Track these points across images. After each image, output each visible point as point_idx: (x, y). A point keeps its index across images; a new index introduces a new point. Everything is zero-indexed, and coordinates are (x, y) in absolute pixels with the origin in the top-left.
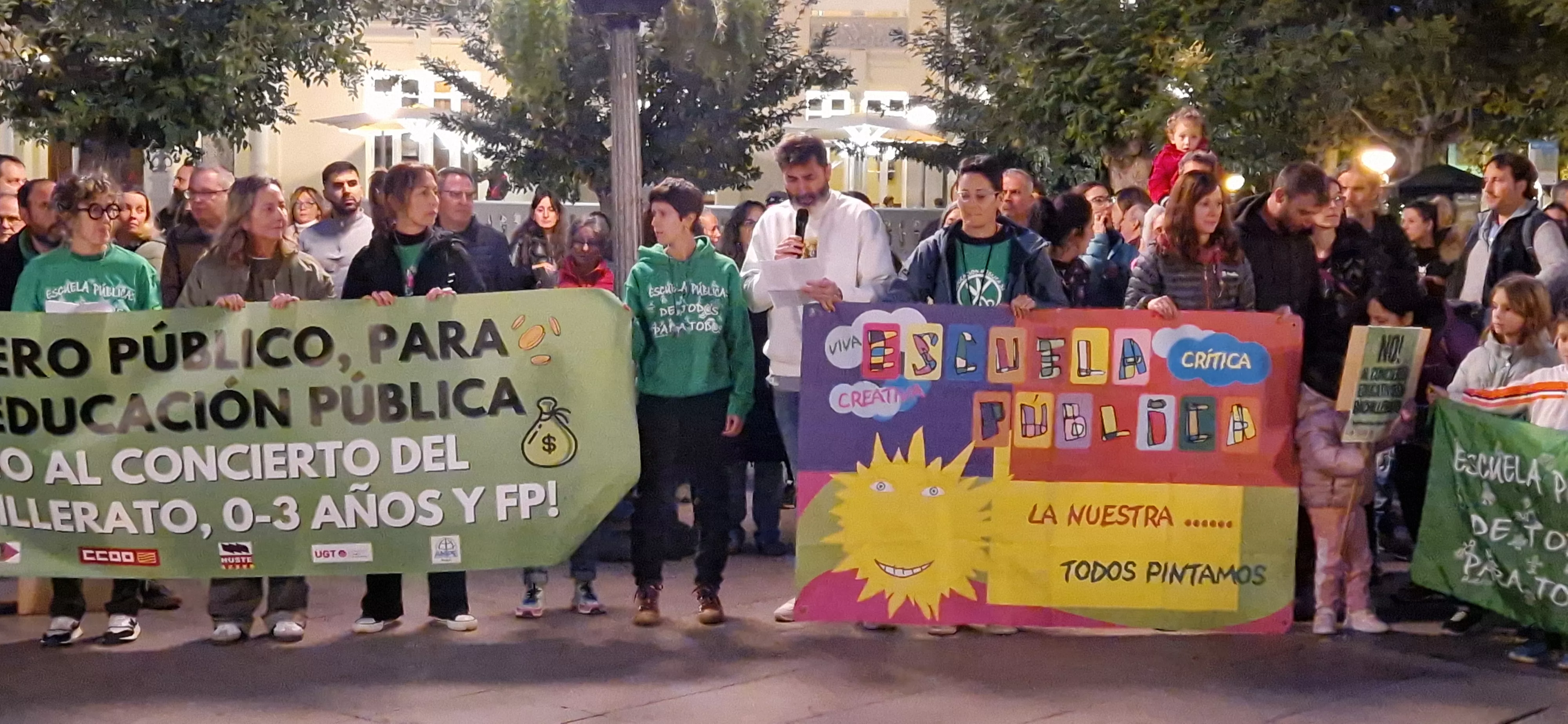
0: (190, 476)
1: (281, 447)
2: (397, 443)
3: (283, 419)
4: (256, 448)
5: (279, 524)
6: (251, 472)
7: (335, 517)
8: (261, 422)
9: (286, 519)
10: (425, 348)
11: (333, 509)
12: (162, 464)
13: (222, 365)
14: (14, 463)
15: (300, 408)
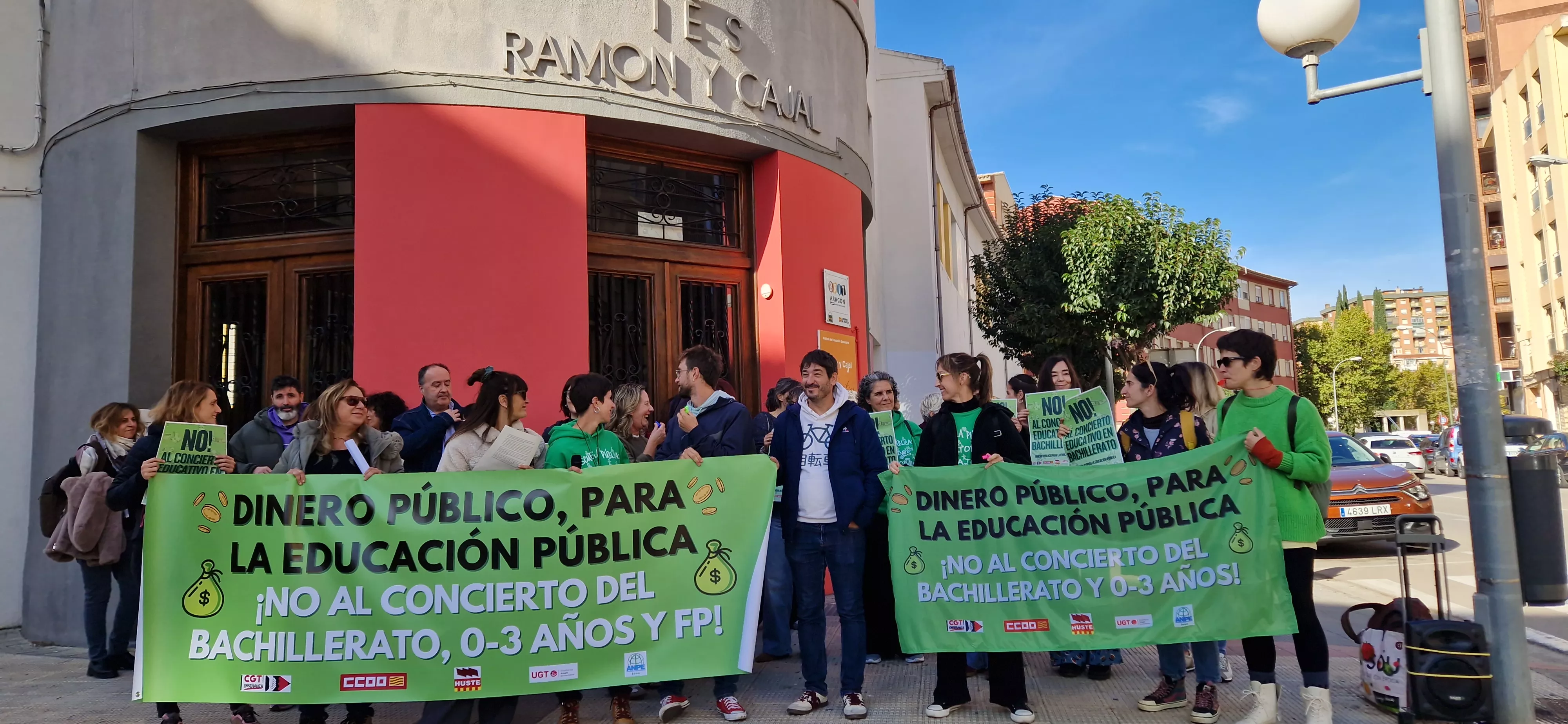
0: (438, 609)
1: (510, 585)
2: (601, 580)
3: (513, 562)
4: (490, 586)
5: (504, 649)
6: (485, 607)
7: (550, 642)
8: (496, 565)
9: (511, 645)
10: (625, 505)
11: (549, 636)
12: (419, 597)
13: (469, 518)
14: (303, 600)
15: (526, 554)
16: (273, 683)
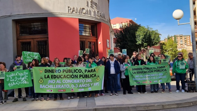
0: (69, 82)
1: (77, 80)
2: (87, 80)
3: (77, 77)
4: (74, 80)
6: (74, 82)
7: (81, 86)
8: (75, 78)
9: (77, 86)
10: (90, 71)
12: (67, 81)
13: (72, 72)
14: (53, 81)
15: (79, 76)
16: (50, 91)
